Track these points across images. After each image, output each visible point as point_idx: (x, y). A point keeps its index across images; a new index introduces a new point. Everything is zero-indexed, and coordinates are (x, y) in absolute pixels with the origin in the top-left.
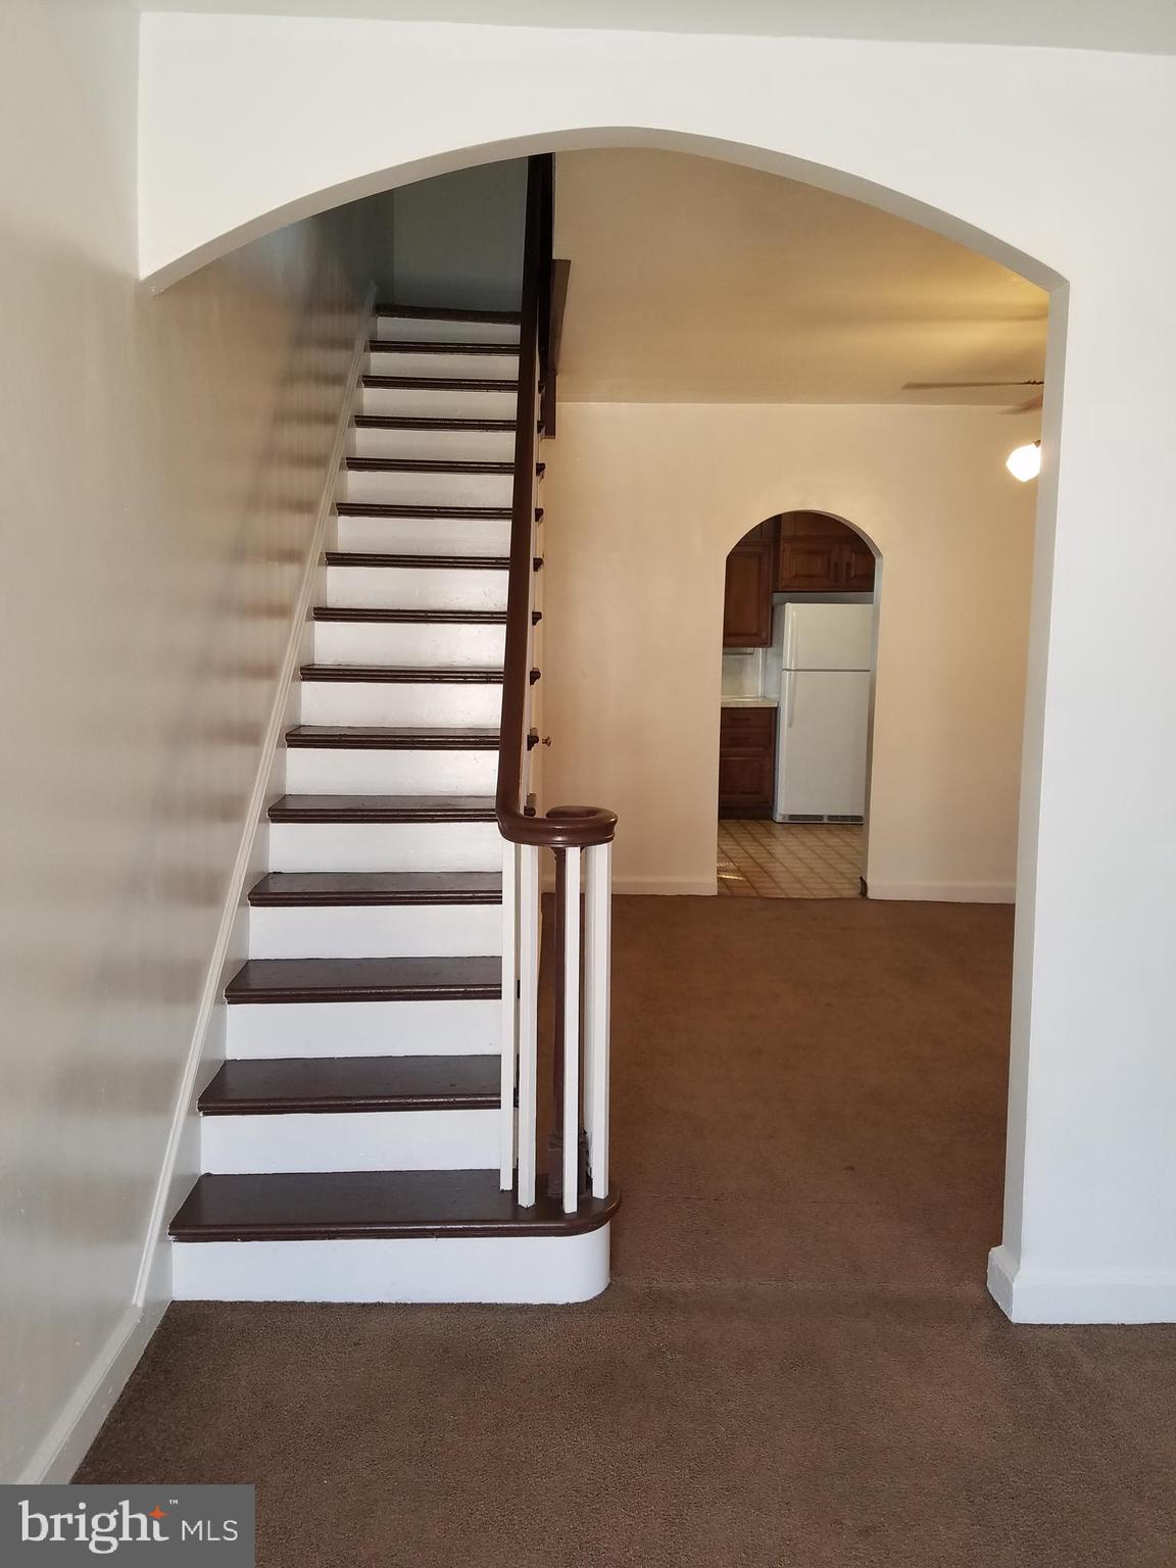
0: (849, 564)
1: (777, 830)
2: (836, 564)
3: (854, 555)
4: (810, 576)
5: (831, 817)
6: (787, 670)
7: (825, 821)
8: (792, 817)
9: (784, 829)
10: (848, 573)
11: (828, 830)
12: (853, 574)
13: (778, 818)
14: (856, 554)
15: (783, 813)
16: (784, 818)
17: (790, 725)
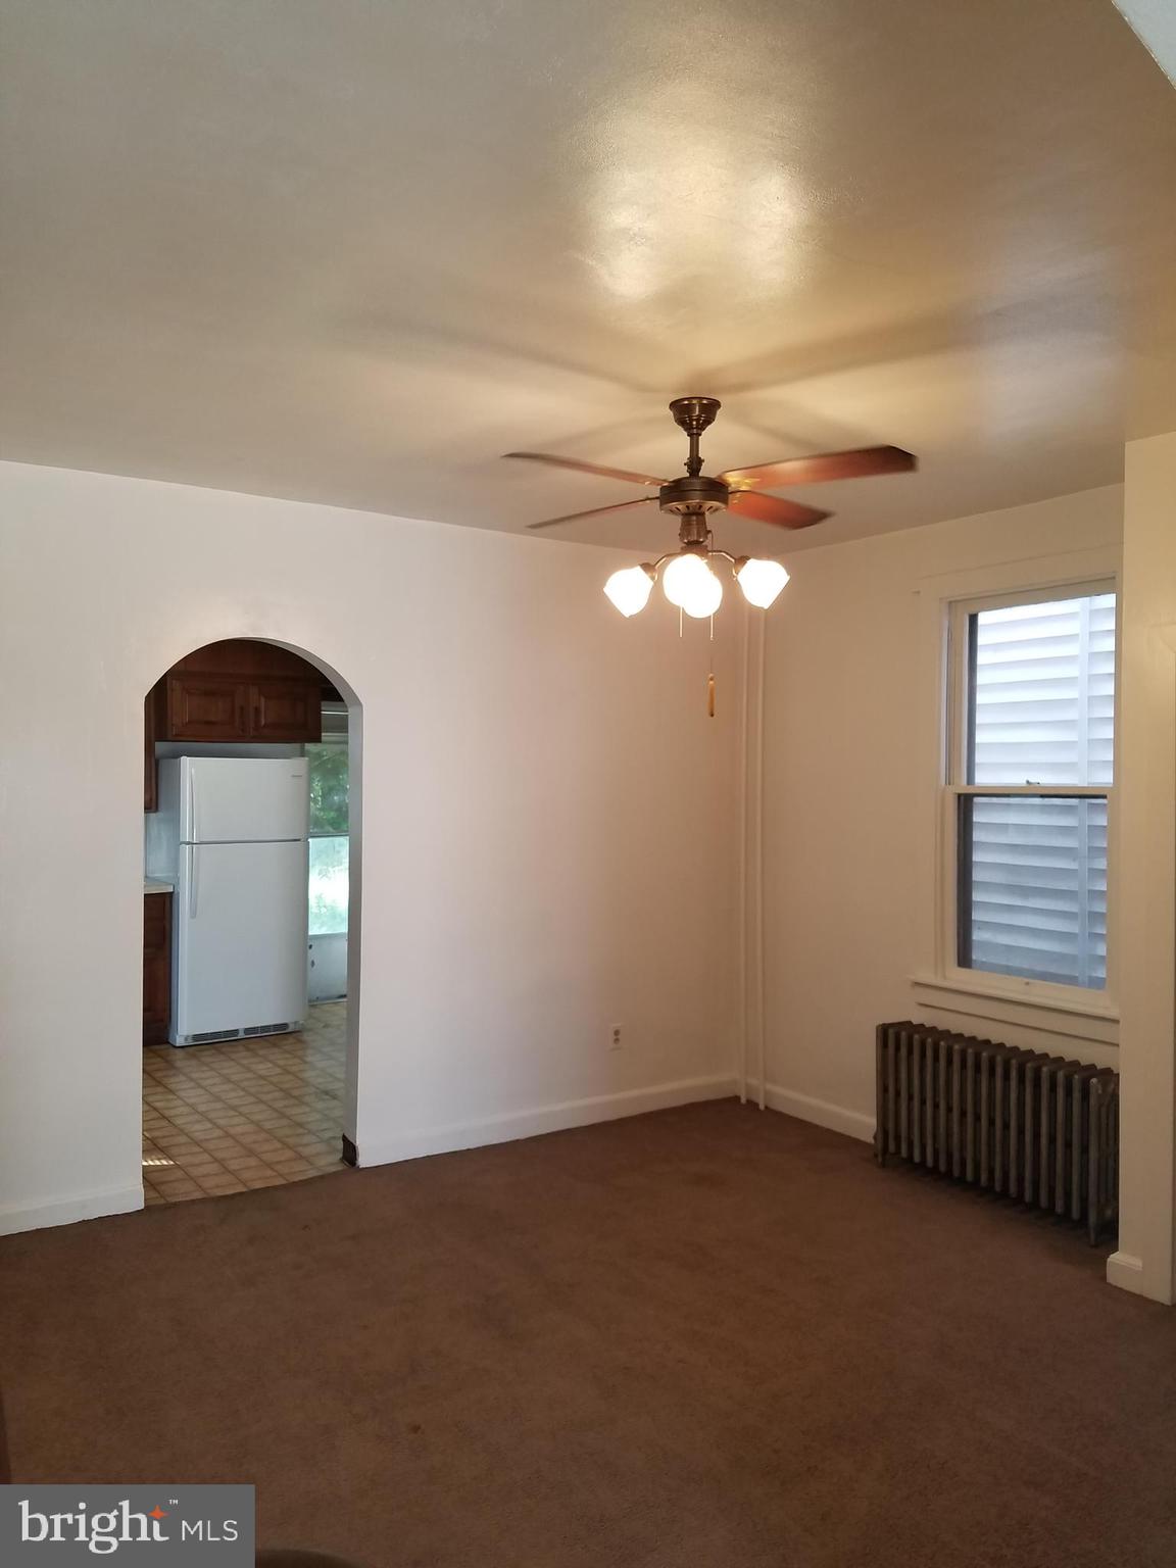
0: (257, 710)
1: (179, 1058)
2: (242, 708)
3: (263, 700)
4: (208, 723)
5: (247, 1031)
6: (188, 843)
7: (241, 1035)
8: (196, 1037)
9: (194, 1056)
10: (257, 721)
11: (248, 1050)
12: (263, 723)
13: (179, 1041)
14: (266, 697)
15: (185, 1033)
16: (186, 1039)
17: (193, 915)
